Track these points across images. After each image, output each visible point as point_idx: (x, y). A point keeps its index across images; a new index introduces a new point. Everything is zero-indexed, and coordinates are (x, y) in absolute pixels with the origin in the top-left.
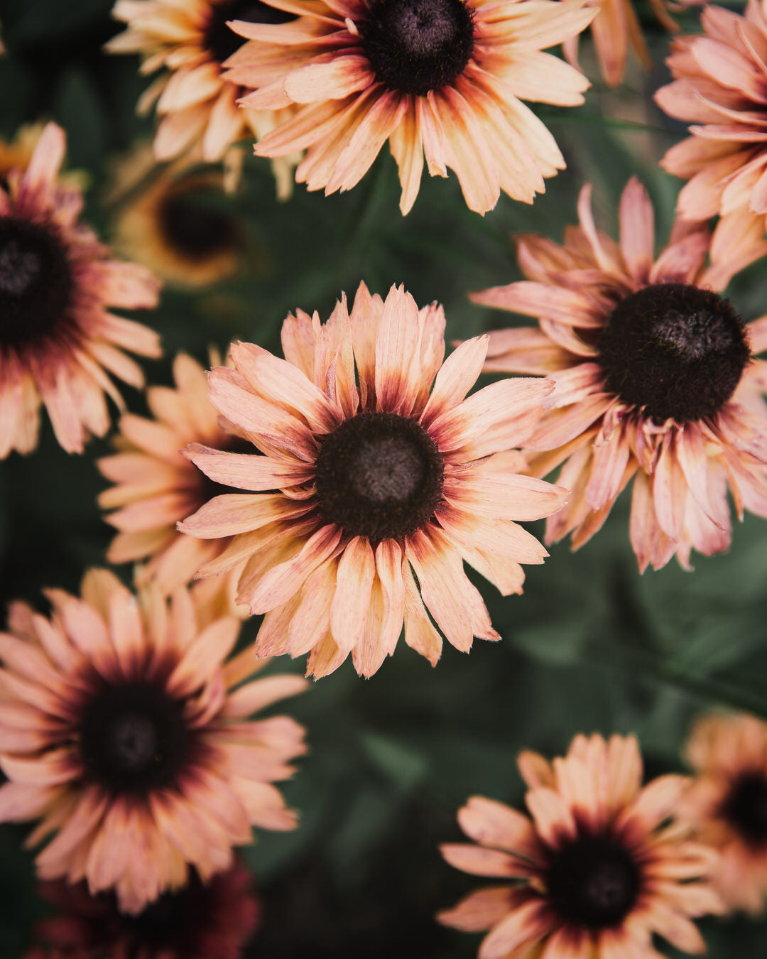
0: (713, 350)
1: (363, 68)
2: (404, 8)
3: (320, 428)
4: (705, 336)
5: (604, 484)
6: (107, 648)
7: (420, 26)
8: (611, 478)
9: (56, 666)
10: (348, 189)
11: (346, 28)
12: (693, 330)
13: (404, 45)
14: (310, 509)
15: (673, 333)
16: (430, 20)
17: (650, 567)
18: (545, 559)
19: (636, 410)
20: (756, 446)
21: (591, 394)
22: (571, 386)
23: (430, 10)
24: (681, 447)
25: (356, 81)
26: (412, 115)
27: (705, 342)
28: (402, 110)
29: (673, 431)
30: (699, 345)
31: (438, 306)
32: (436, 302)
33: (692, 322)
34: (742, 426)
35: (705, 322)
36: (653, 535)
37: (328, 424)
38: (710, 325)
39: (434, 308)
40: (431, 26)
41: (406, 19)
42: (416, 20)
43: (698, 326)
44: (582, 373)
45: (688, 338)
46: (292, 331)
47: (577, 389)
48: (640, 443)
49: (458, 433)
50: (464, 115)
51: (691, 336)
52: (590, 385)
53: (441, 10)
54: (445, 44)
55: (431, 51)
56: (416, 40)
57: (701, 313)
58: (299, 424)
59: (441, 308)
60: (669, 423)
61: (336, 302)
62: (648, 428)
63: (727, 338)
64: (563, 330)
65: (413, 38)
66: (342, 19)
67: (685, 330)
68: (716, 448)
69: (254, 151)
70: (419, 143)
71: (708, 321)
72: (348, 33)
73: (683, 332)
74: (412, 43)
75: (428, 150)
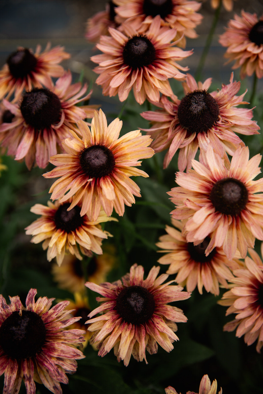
0: (203, 99)
1: (104, 179)
2: (91, 162)
3: (212, 210)
4: (198, 101)
5: (234, 138)
6: (247, 298)
7: (98, 158)
8: (232, 136)
9: (250, 316)
10: (140, 190)
11: (90, 181)
12: (196, 104)
13: (103, 164)
14: (235, 219)
15: (197, 109)
16: (96, 156)
17: (259, 131)
18: (261, 155)
19: (214, 125)
20: (230, 94)
21: (207, 136)
22: (205, 142)
23: (94, 155)
24: (227, 115)
25: (108, 182)
26: (121, 168)
27: (200, 101)
28: (118, 171)
29: (222, 116)
30: (201, 103)
31: (176, 173)
32: (175, 173)
33: (194, 104)
34: (223, 97)
35: (194, 100)
36: (249, 129)
37: (212, 208)
38: (195, 99)
39: (177, 174)
40: (99, 156)
41: (95, 162)
42: (96, 159)
43: (195, 103)
44: (200, 138)
45: (198, 106)
46: (176, 217)
47: (205, 140)
48: (223, 126)
49: (218, 173)
50: (123, 153)
51: (198, 105)
52: (204, 137)
53: (94, 152)
54: (104, 153)
55: (106, 157)
56: (103, 161)
57: (192, 101)
58: (211, 216)
59: (177, 172)
60: (220, 117)
61: (171, 202)
62: (220, 122)
63: (199, 95)
64: (185, 142)
65: (102, 161)
66: (87, 182)
67: (196, 106)
68: (229, 106)
69: (121, 216)
70: (129, 168)
71: (194, 99)
72: (92, 181)
73: (197, 106)
74: (103, 162)
75: (132, 165)
